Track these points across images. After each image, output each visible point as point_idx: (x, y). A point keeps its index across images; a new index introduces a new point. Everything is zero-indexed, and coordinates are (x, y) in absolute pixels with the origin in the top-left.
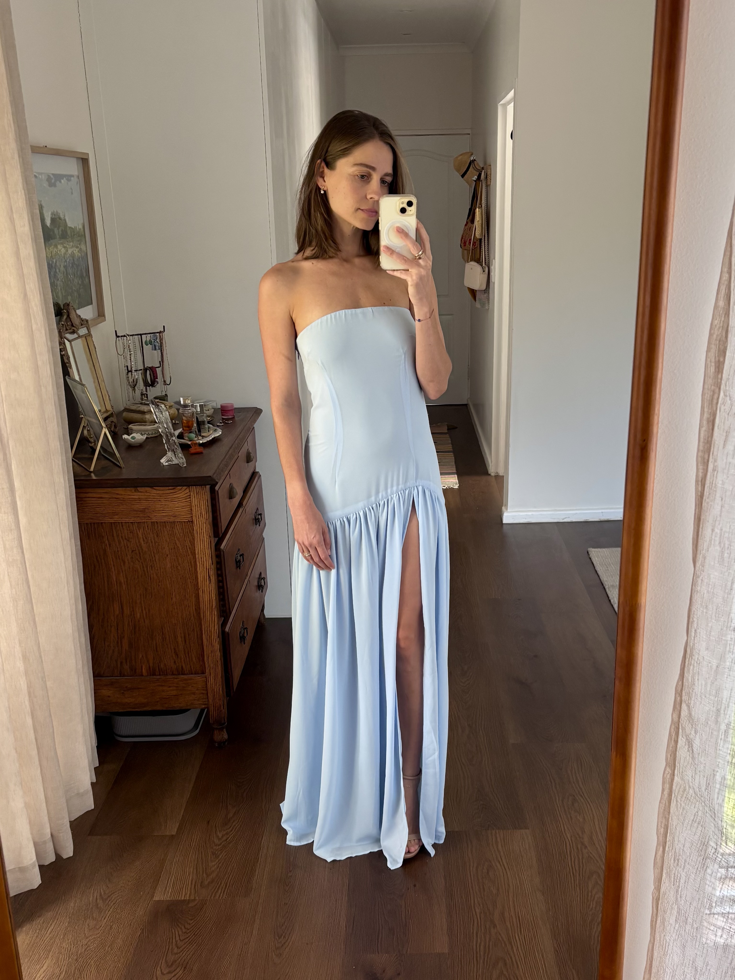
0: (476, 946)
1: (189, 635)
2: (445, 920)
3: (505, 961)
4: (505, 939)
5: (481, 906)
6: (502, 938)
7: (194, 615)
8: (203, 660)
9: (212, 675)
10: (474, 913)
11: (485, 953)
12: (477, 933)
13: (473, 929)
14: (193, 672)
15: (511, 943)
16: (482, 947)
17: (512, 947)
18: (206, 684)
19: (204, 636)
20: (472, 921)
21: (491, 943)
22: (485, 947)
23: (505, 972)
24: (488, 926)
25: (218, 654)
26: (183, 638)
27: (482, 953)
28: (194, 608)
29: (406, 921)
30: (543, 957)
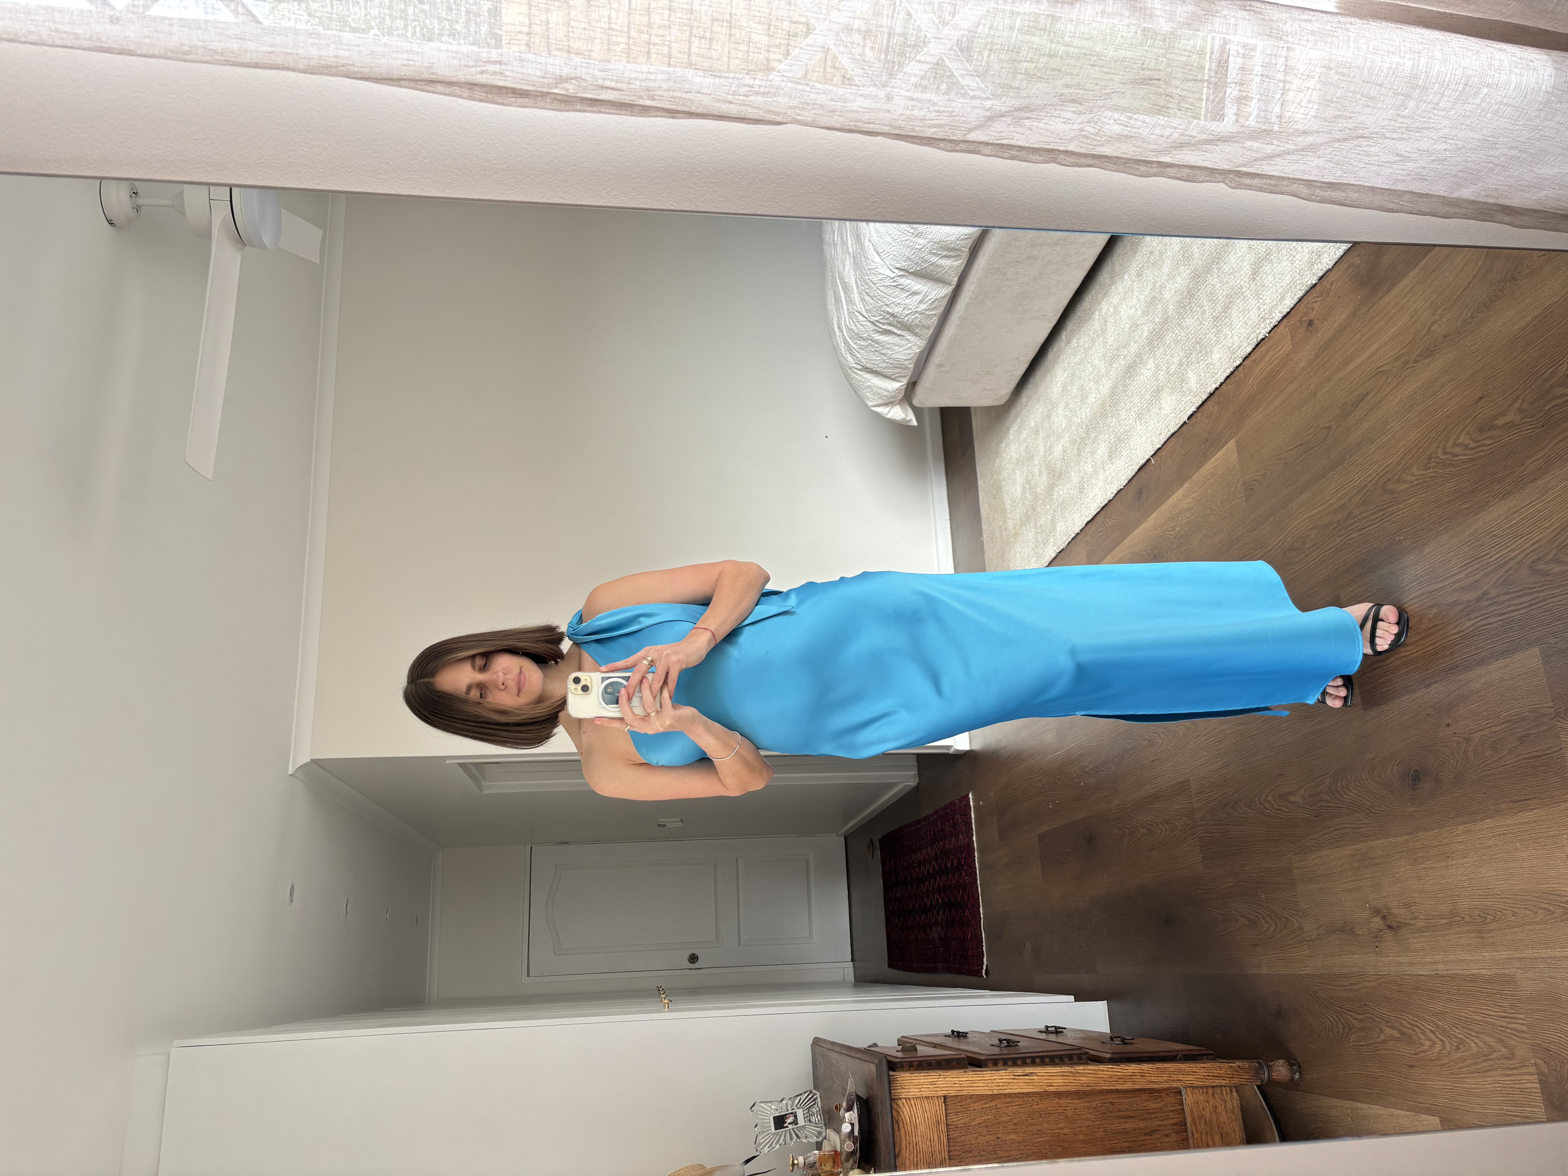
0: (1520, 609)
1: (1120, 1111)
2: (1490, 667)
3: (1533, 562)
4: (1501, 574)
5: (1458, 622)
6: (1500, 578)
7: (1089, 1102)
8: (1159, 1091)
9: (1181, 1077)
10: (1472, 628)
11: (1529, 594)
12: (1501, 615)
13: (1496, 622)
14: (1180, 1107)
15: (1506, 563)
16: (1520, 601)
17: (1512, 559)
18: (1197, 1087)
19: (1120, 1087)
20: (1483, 628)
21: (1511, 590)
22: (1519, 597)
23: (1551, 556)
24: (1487, 603)
25: (1145, 1067)
26: (1126, 1120)
27: (1529, 598)
28: (1077, 1101)
29: (1504, 723)
30: (1516, 512)
